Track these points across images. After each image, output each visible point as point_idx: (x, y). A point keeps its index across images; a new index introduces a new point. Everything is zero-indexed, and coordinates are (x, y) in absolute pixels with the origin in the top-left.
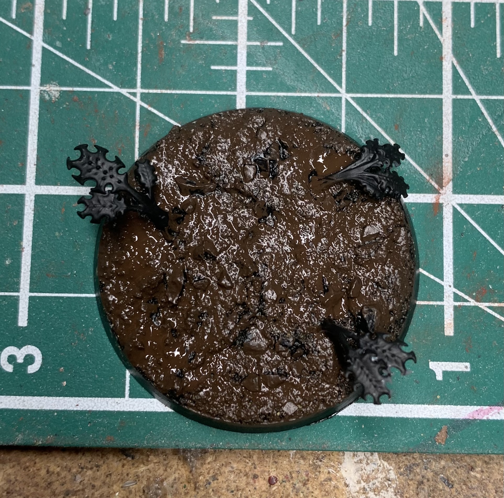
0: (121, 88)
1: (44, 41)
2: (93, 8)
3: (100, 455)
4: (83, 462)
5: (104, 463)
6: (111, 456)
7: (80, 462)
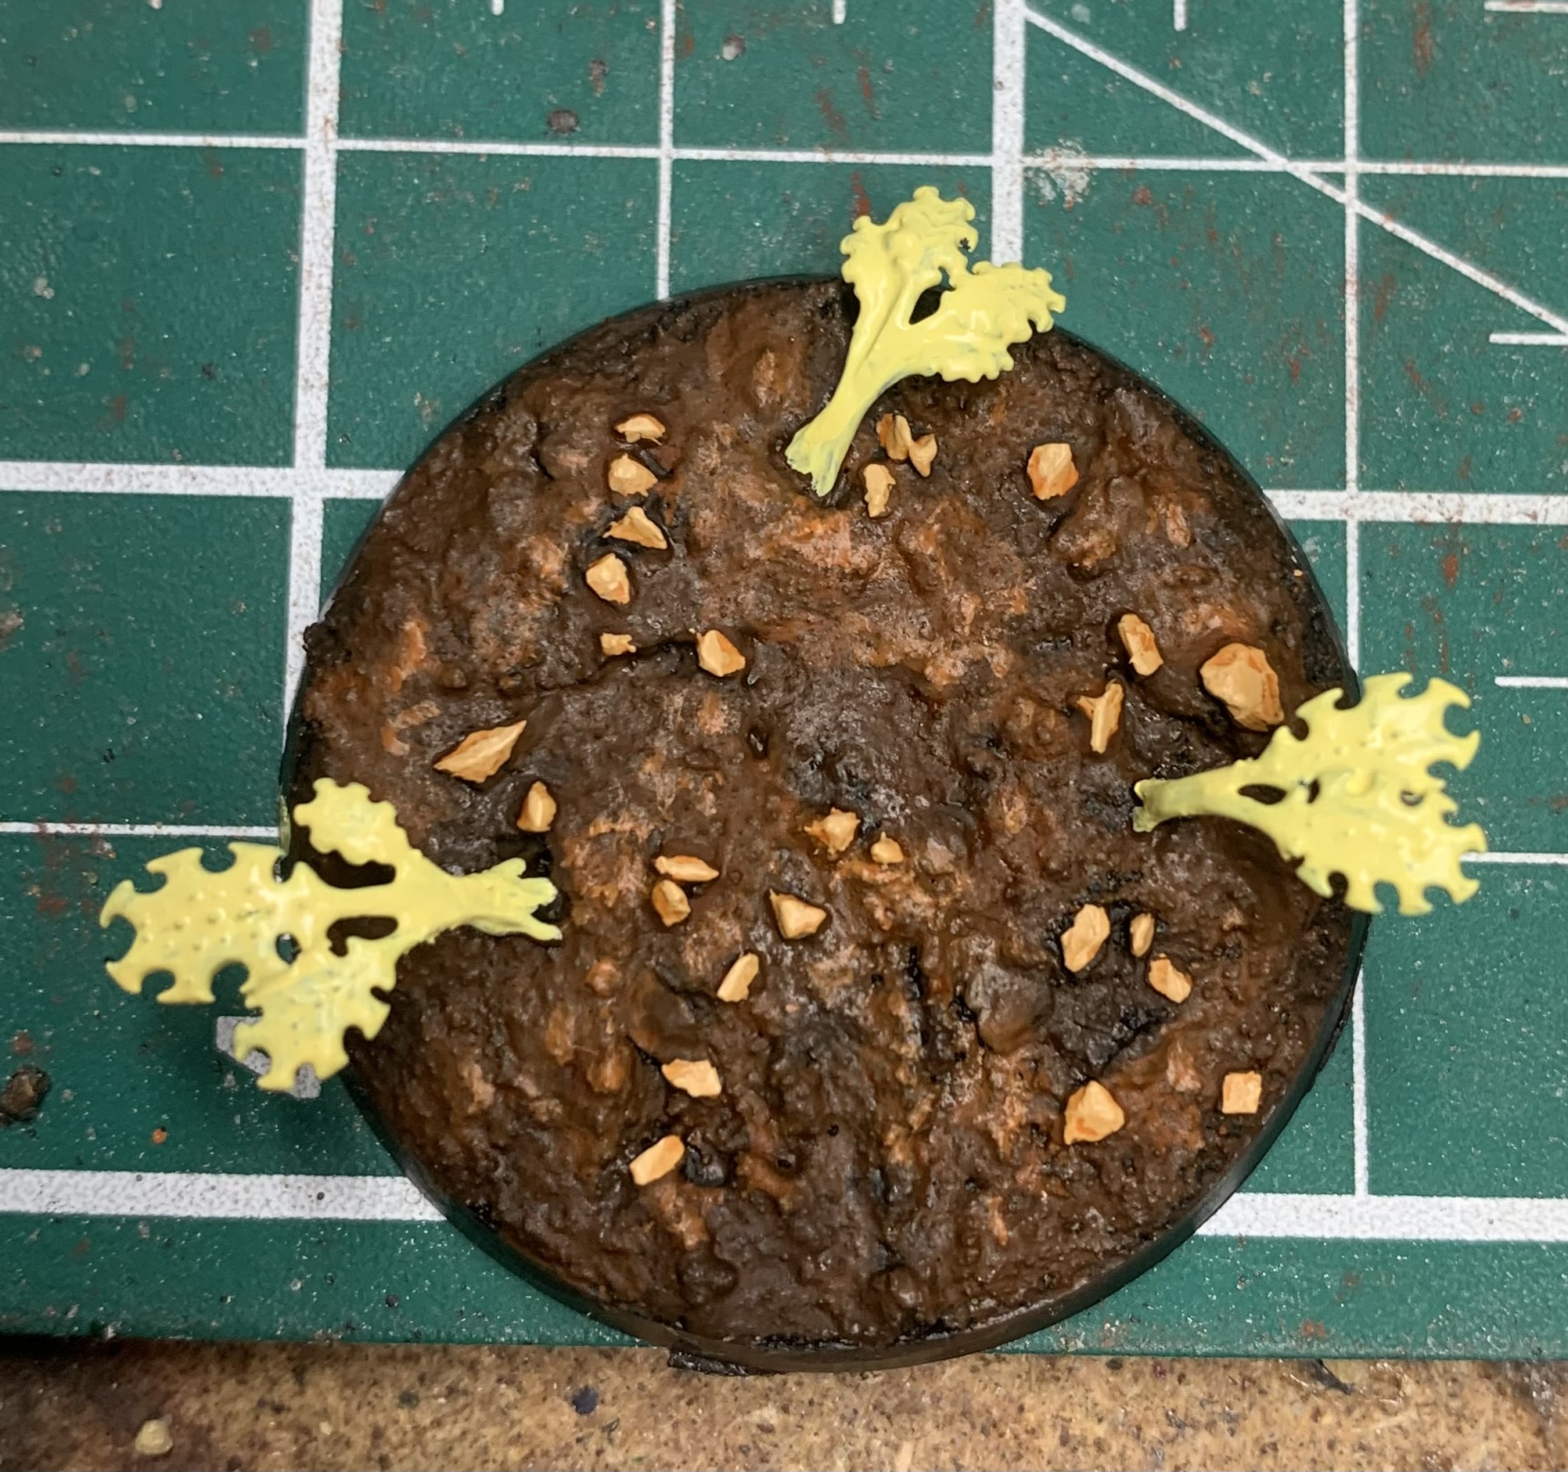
3: (1238, 1380)
4: (1181, 1403)
5: (1251, 1407)
6: (1275, 1384)
7: (1170, 1403)
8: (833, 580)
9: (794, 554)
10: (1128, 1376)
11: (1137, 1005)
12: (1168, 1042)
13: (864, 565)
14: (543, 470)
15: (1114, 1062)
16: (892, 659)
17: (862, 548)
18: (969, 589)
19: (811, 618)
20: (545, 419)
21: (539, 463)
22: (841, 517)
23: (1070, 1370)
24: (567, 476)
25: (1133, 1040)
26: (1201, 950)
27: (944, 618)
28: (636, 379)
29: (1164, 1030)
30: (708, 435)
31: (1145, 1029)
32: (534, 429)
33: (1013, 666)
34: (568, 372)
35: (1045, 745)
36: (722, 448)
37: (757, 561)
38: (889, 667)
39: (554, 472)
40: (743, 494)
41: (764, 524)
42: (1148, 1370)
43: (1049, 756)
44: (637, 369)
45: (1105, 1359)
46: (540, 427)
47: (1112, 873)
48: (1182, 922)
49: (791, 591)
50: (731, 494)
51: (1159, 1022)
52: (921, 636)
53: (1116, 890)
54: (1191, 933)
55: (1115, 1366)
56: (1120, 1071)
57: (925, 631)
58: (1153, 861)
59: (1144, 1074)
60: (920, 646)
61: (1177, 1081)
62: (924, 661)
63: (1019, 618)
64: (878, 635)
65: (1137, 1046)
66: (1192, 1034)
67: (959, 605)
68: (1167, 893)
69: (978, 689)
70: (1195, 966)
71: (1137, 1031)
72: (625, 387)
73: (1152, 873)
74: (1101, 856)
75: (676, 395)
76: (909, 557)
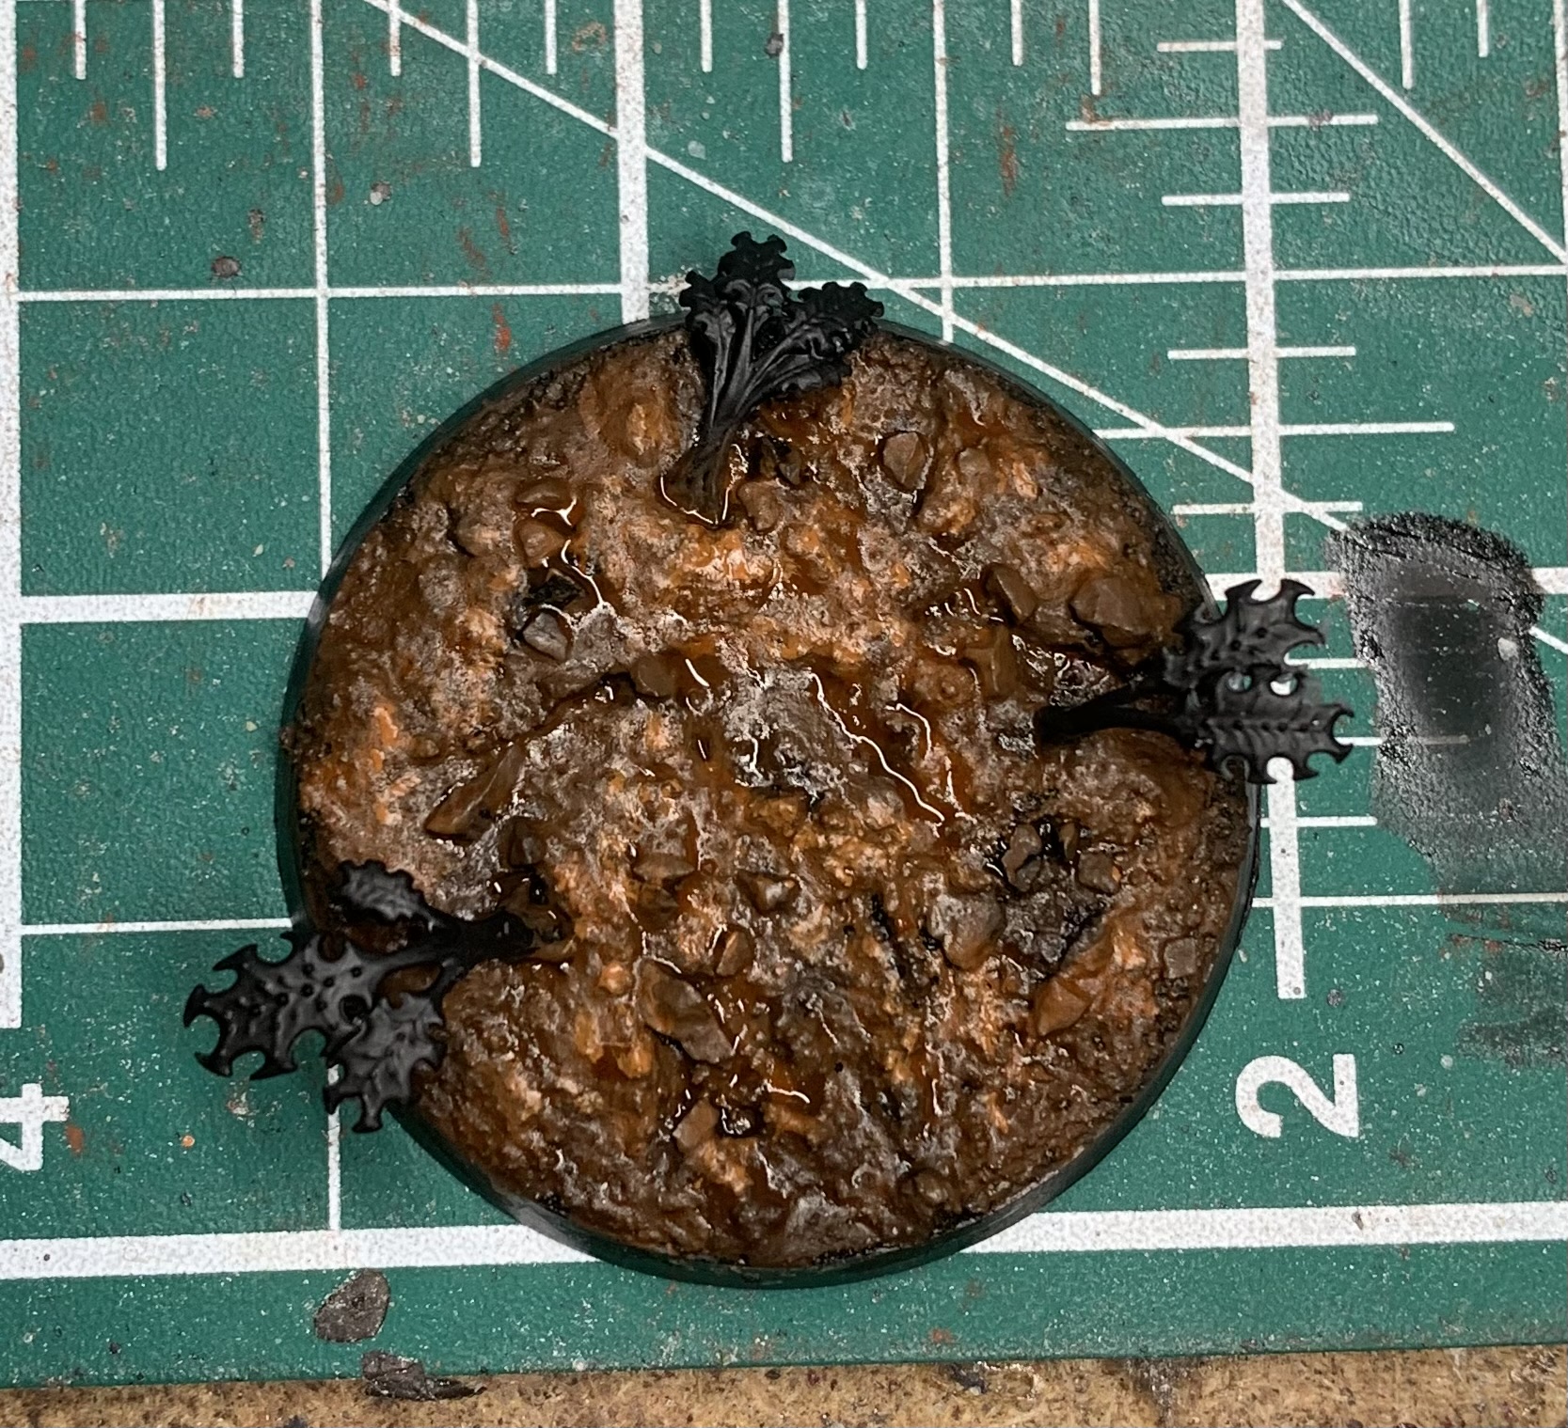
0: (891, 276)
1: (651, 141)
2: (792, 31)
3: (885, 1384)
4: (834, 1406)
5: (898, 1407)
6: (919, 1386)
7: (825, 1407)
8: (738, 594)
9: (698, 577)
10: (786, 1384)
11: (1077, 903)
12: (1110, 930)
13: (761, 573)
14: (462, 549)
15: (1069, 957)
16: (803, 649)
17: (756, 559)
18: (856, 574)
19: (723, 628)
20: (454, 505)
21: (456, 544)
22: (731, 536)
23: (733, 1381)
24: (486, 552)
25: (1080, 933)
26: (1120, 844)
27: (840, 605)
28: (525, 450)
29: (1104, 920)
30: (600, 489)
31: (1088, 923)
32: (444, 514)
33: (909, 633)
34: (463, 459)
35: (951, 697)
36: (615, 498)
37: (667, 590)
38: (801, 658)
39: (472, 550)
40: (643, 534)
41: (665, 557)
42: (802, 1379)
43: (957, 706)
44: (523, 443)
45: (764, 1370)
46: (450, 512)
47: (1030, 795)
48: (1100, 822)
49: (702, 609)
50: (632, 537)
51: (1099, 913)
52: (824, 625)
53: (1038, 809)
54: (1110, 832)
55: (773, 1376)
56: (1074, 963)
57: (826, 620)
58: (1064, 777)
59: (1095, 961)
60: (824, 634)
61: (1124, 961)
62: (830, 645)
63: (905, 591)
64: (786, 632)
65: (1085, 939)
66: (1130, 918)
67: (851, 591)
68: (1084, 803)
69: (883, 661)
70: (1120, 859)
71: (1082, 926)
72: (517, 461)
73: (1066, 787)
74: (1019, 783)
75: (563, 459)
76: (797, 558)
